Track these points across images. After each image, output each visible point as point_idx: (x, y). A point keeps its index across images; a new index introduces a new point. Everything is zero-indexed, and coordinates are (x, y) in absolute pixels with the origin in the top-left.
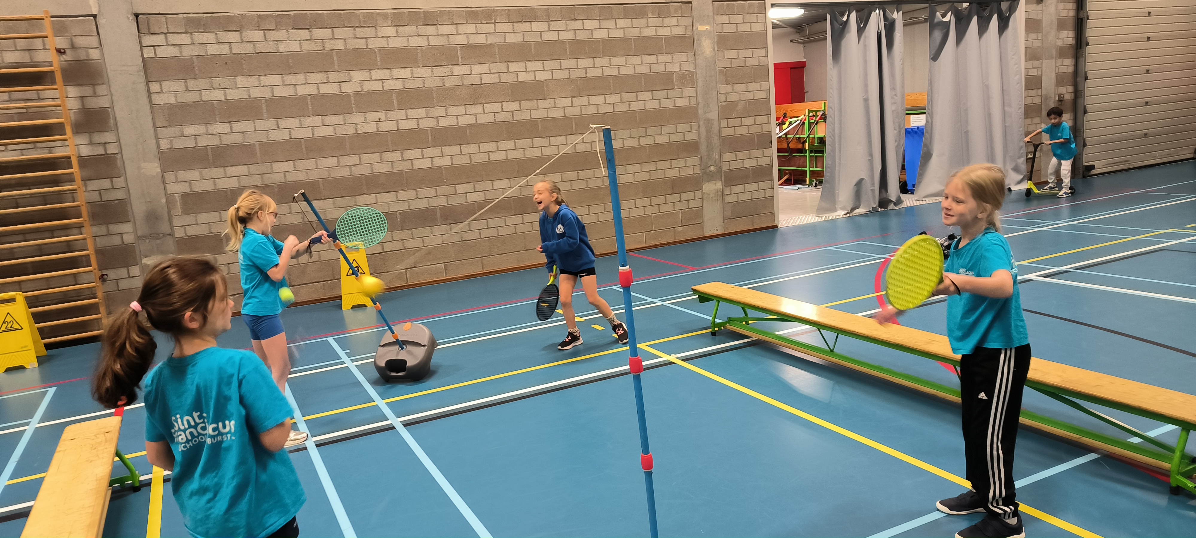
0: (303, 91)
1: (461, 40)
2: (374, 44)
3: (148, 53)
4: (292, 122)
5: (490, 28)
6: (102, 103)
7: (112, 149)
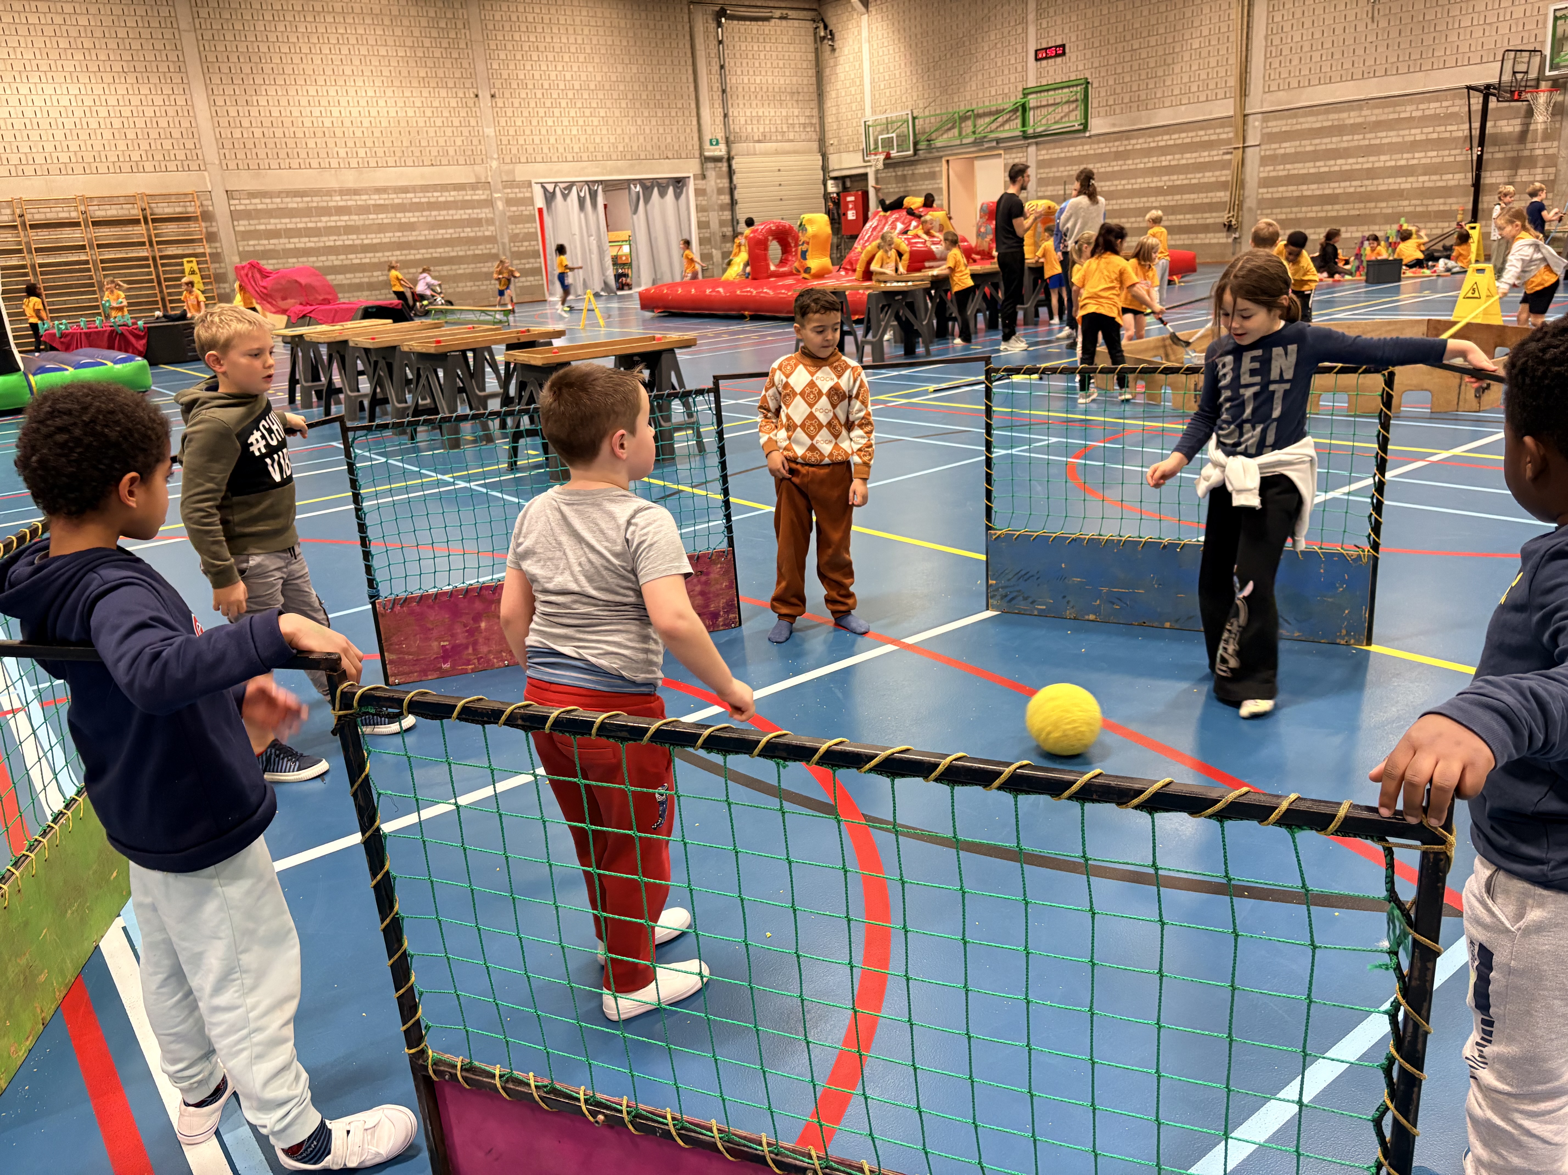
0: (300, 226)
1: (372, 202)
2: (331, 204)
3: (232, 208)
4: (296, 240)
5: (386, 196)
6: (214, 229)
7: (219, 250)
